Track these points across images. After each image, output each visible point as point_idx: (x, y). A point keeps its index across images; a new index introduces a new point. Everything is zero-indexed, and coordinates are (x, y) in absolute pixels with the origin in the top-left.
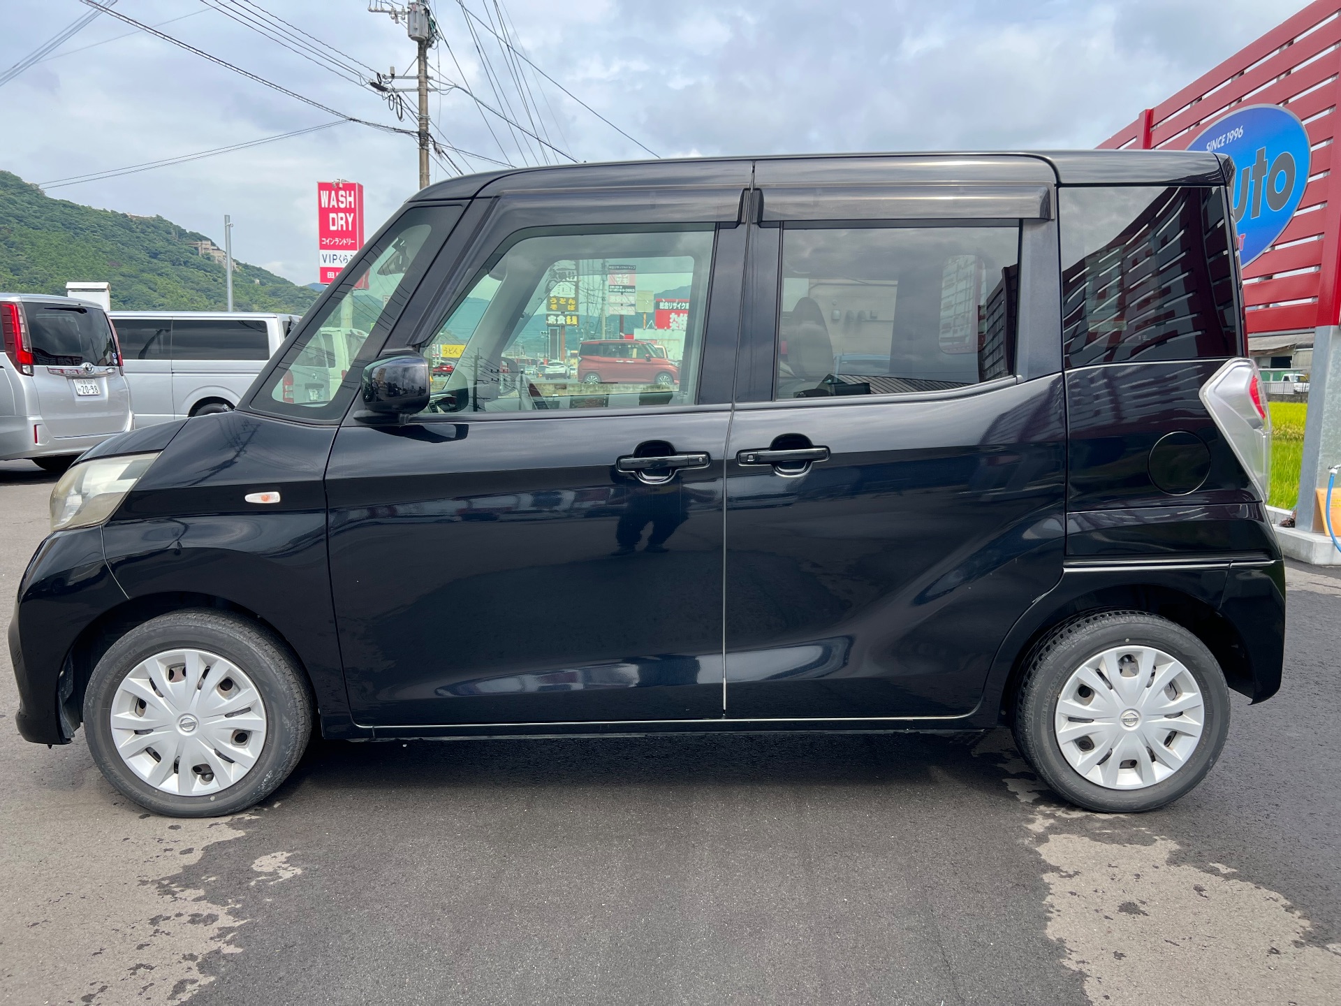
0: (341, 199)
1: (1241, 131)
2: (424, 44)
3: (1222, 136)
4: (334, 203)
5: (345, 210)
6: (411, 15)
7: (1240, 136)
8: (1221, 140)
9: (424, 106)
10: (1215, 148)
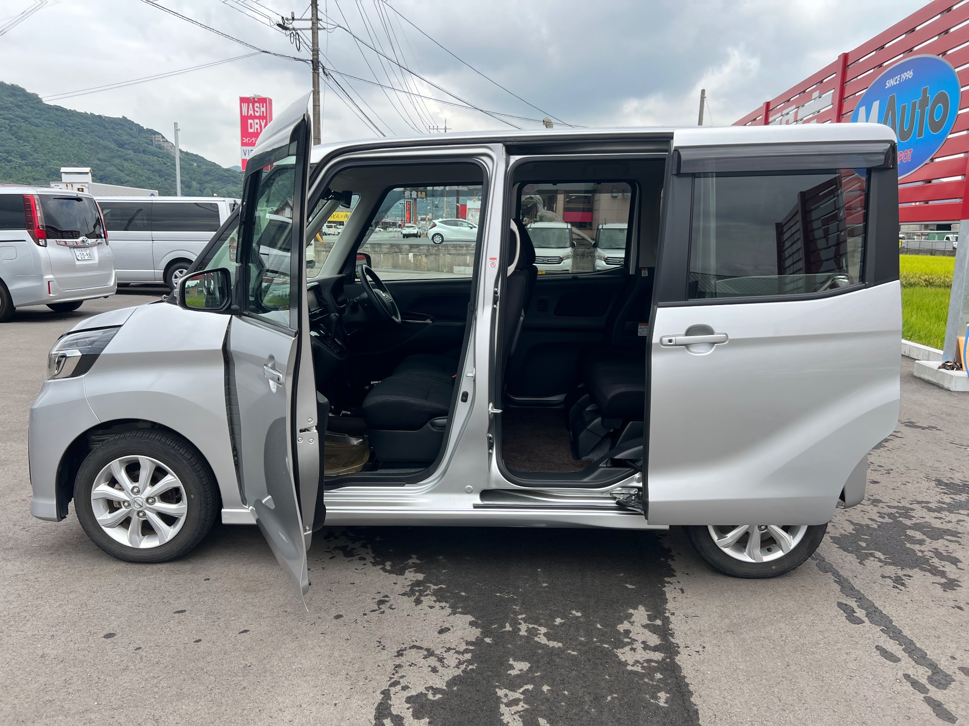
0: (256, 109)
1: (912, 73)
3: (898, 76)
4: (251, 112)
5: (259, 118)
7: (910, 77)
8: (897, 79)
9: (316, 41)
10: (892, 85)
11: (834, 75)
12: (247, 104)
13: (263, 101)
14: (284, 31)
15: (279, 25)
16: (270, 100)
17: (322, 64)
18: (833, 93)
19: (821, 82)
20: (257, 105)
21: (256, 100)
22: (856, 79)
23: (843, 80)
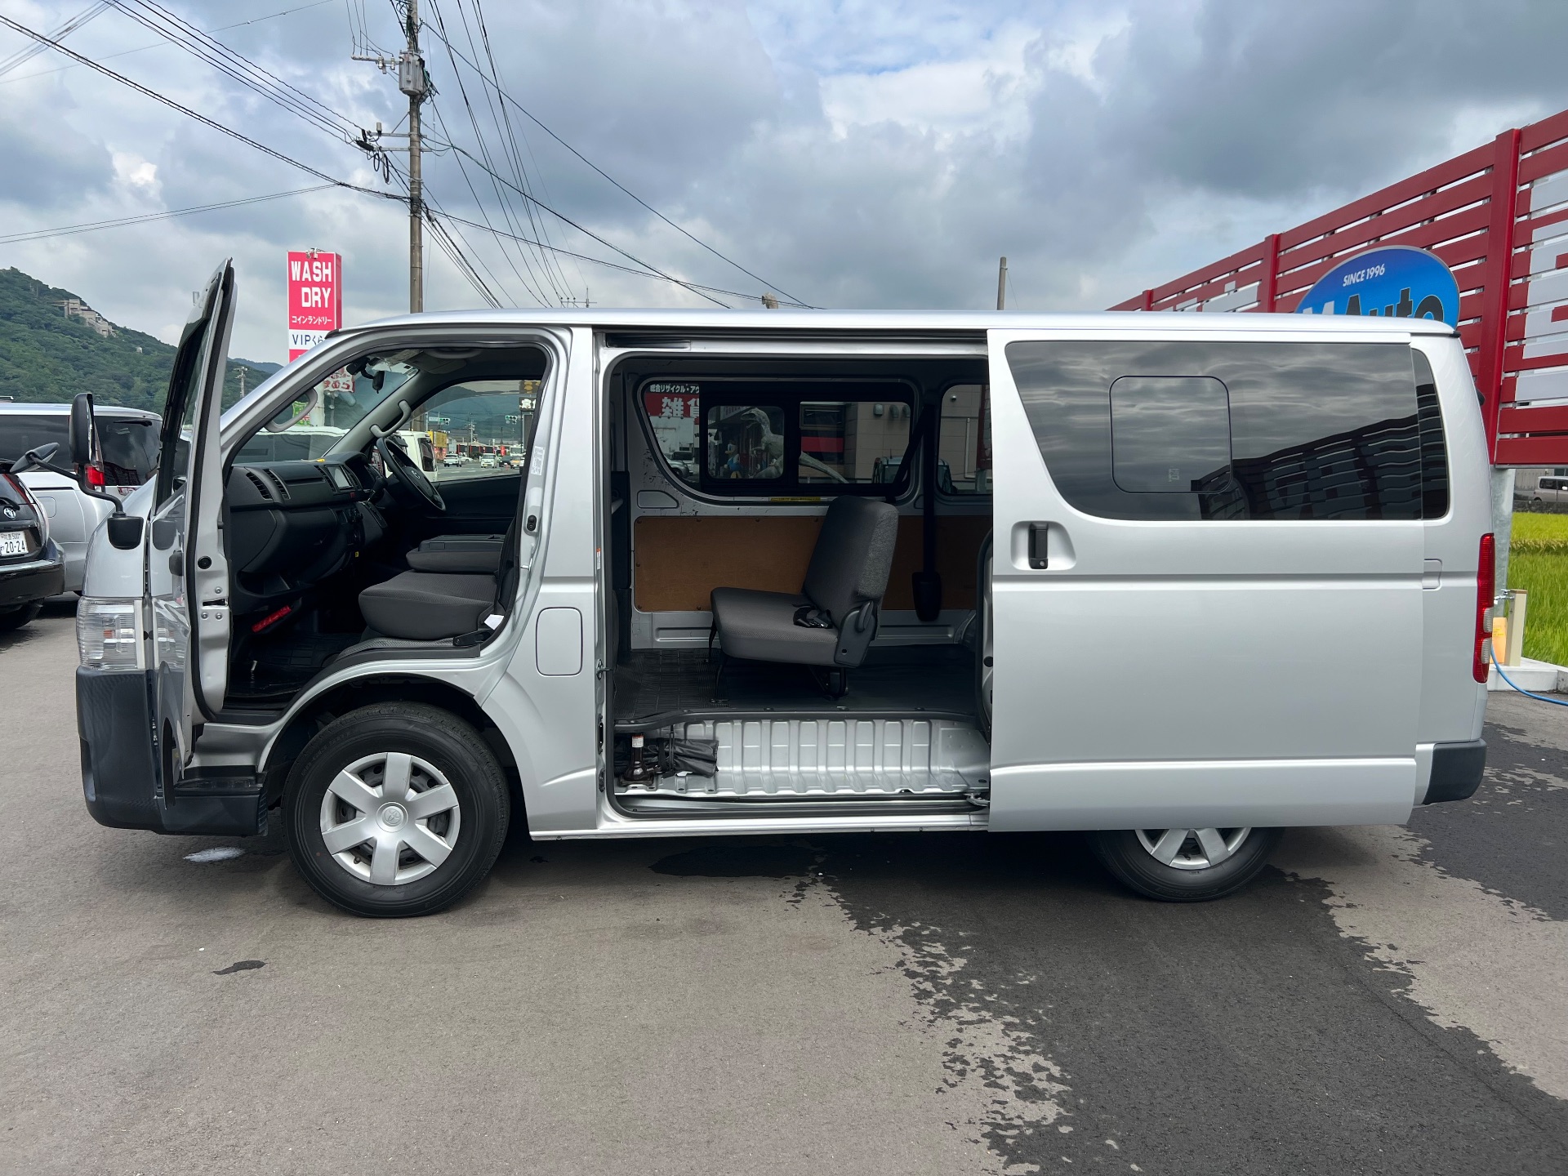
0: (315, 271)
1: (1384, 269)
2: (416, 99)
3: (1362, 270)
4: (306, 276)
5: (320, 285)
6: (402, 66)
7: (1381, 274)
8: (1361, 275)
9: (417, 168)
10: (1354, 282)
11: (1259, 262)
12: (299, 263)
13: (325, 258)
14: (366, 151)
15: (359, 143)
16: (339, 258)
17: (425, 205)
18: (1259, 287)
19: (1238, 270)
20: (317, 264)
21: (316, 256)
22: (1292, 271)
23: (1275, 271)
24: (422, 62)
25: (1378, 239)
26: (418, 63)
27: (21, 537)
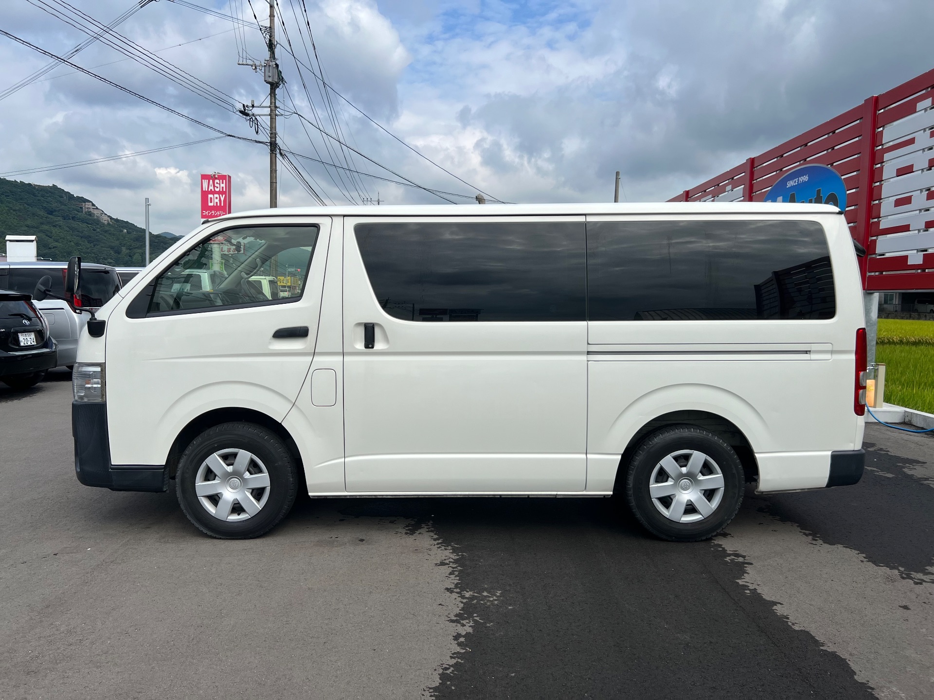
0: (216, 185)
1: (807, 177)
2: (274, 86)
3: (796, 178)
4: (211, 188)
5: (219, 193)
6: (266, 68)
7: (806, 180)
8: (795, 181)
9: (274, 126)
10: (792, 185)
11: (744, 174)
12: (207, 180)
13: (222, 177)
14: (245, 117)
15: (241, 112)
16: (230, 177)
17: (279, 146)
18: (744, 188)
19: (733, 178)
20: (217, 181)
21: (216, 176)
22: (761, 179)
23: (752, 178)
24: (277, 65)
25: (805, 160)
26: (274, 66)
27: (33, 336)
